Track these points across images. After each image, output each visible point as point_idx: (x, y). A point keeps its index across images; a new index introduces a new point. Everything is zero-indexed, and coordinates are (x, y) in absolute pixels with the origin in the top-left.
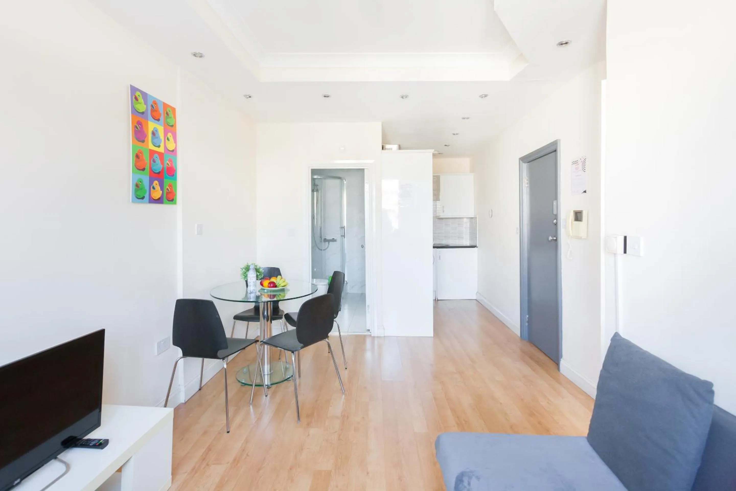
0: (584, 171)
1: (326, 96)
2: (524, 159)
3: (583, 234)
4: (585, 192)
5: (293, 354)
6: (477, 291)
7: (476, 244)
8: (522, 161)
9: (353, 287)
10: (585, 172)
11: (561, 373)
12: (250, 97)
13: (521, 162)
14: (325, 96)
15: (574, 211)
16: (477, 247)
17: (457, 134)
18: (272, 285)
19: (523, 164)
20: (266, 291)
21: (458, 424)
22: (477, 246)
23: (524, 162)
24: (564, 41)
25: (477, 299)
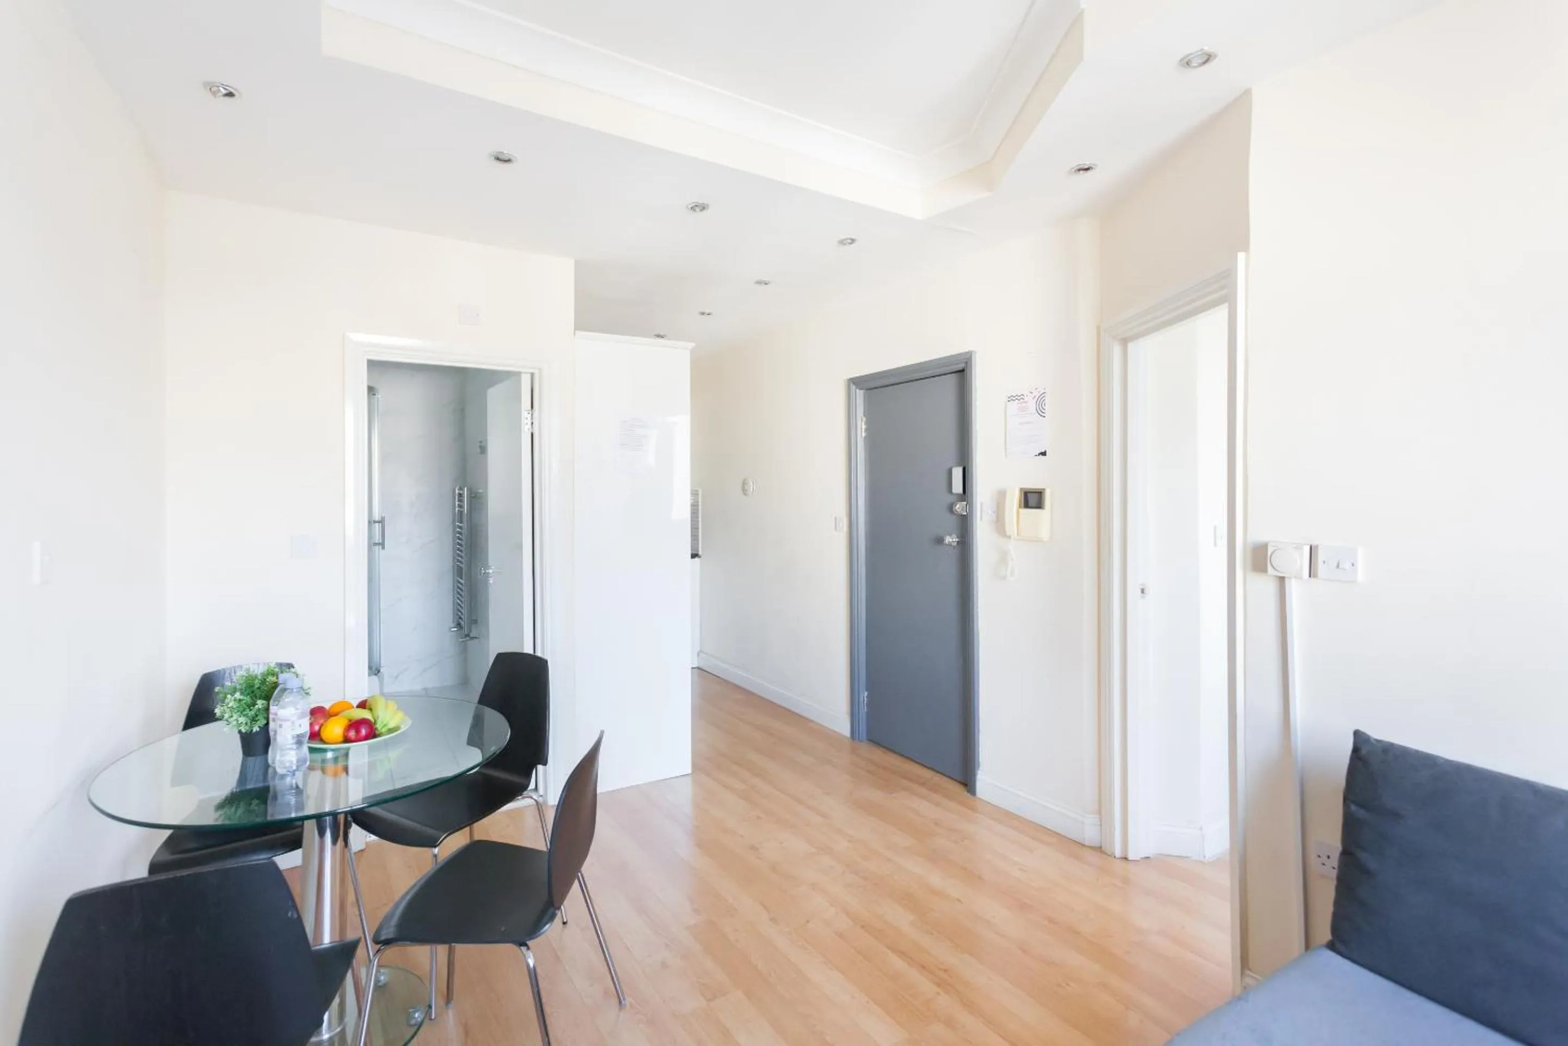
0: (1041, 416)
1: (500, 157)
2: (856, 382)
3: (1045, 534)
4: (1044, 454)
5: (524, 949)
6: (698, 649)
7: (698, 551)
8: (854, 383)
9: (397, 677)
10: (1044, 417)
11: (980, 799)
12: (230, 95)
13: (853, 387)
14: (498, 159)
15: (1021, 489)
16: (700, 557)
17: (708, 314)
18: (363, 732)
19: (858, 390)
20: (330, 755)
21: (939, 985)
22: (700, 553)
23: (860, 389)
24: (1087, 163)
25: (701, 666)
